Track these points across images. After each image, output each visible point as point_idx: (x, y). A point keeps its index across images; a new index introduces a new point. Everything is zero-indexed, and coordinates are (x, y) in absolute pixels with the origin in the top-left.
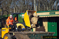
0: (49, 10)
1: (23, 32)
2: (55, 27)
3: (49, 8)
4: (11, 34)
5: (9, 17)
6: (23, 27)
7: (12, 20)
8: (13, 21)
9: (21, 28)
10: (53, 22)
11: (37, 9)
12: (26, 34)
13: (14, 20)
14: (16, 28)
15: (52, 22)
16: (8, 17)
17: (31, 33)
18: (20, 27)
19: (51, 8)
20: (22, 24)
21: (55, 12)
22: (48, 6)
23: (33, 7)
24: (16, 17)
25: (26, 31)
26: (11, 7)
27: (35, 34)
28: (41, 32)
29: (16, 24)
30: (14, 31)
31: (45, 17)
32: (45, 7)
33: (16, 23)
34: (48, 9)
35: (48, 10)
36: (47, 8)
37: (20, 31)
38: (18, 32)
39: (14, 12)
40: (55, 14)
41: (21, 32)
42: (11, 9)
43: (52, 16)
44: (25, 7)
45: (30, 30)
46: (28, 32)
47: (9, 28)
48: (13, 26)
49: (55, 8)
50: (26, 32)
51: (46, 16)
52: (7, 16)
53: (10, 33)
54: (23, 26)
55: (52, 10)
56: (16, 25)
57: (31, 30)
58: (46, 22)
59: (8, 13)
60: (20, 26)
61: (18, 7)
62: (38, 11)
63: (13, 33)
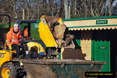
0: (95, 15)
1: (40, 61)
2: (107, 50)
3: (95, 12)
4: (16, 63)
5: (11, 29)
6: (41, 50)
7: (18, 34)
8: (21, 36)
9: (37, 52)
10: (103, 41)
11: (71, 13)
12: (46, 63)
13: (23, 34)
14: (27, 52)
15: (100, 41)
16: (10, 27)
17: (56, 62)
18: (34, 49)
19: (100, 12)
20: (40, 43)
21: (107, 21)
22: (94, 8)
23: (62, 9)
24: (27, 29)
25: (47, 58)
26: (17, 8)
27: (65, 64)
28: (78, 60)
29: (26, 43)
30: (21, 58)
31: (86, 29)
32: (87, 10)
33: (26, 41)
34: (92, 13)
35: (93, 15)
36: (92, 11)
37: (34, 58)
38: (29, 61)
39: (23, 19)
40: (107, 23)
41: (35, 60)
42: (17, 12)
43: (101, 28)
44: (46, 8)
45: (54, 55)
46: (51, 60)
47: (11, 51)
48: (20, 48)
49: (107, 11)
50: (48, 60)
51: (89, 29)
52: (7, 26)
53: (13, 62)
54: (41, 47)
55: (101, 16)
56: (27, 45)
57: (57, 56)
58: (88, 40)
59: (10, 20)
60: (35, 46)
61: (30, 7)
62: (73, 18)
63: (20, 61)
